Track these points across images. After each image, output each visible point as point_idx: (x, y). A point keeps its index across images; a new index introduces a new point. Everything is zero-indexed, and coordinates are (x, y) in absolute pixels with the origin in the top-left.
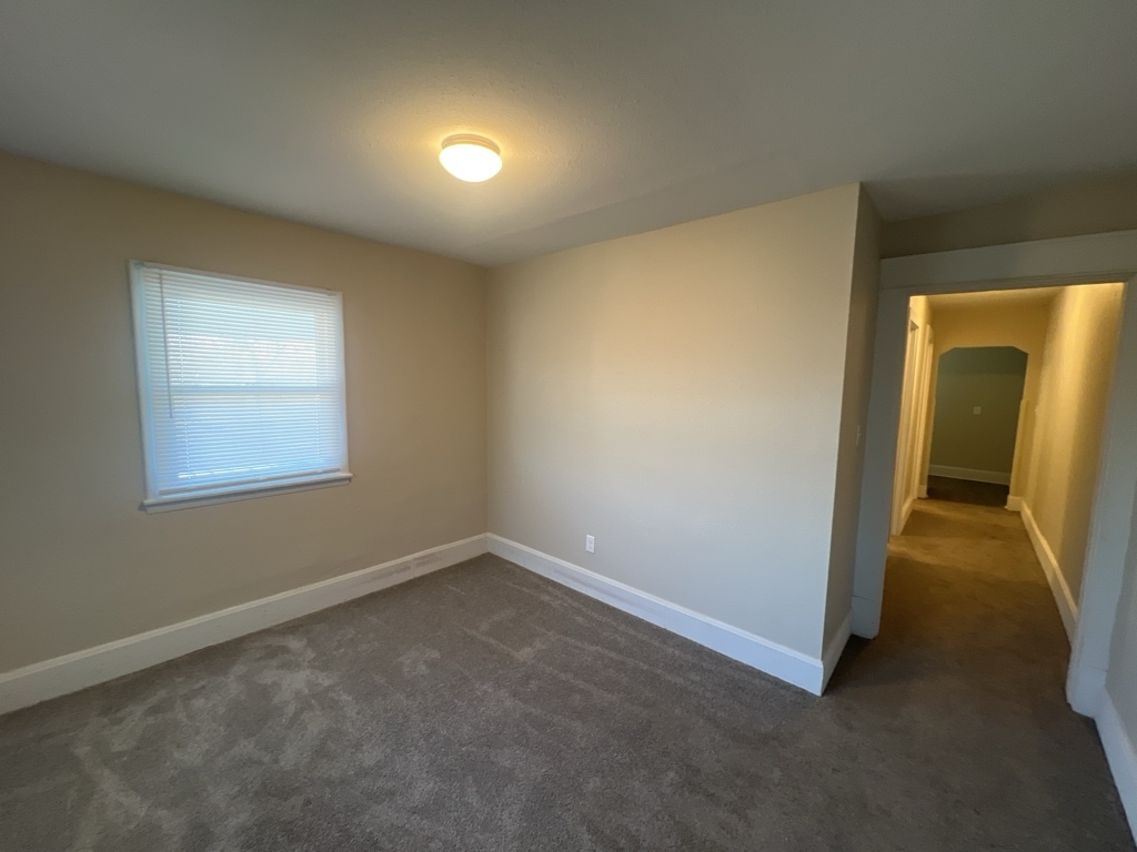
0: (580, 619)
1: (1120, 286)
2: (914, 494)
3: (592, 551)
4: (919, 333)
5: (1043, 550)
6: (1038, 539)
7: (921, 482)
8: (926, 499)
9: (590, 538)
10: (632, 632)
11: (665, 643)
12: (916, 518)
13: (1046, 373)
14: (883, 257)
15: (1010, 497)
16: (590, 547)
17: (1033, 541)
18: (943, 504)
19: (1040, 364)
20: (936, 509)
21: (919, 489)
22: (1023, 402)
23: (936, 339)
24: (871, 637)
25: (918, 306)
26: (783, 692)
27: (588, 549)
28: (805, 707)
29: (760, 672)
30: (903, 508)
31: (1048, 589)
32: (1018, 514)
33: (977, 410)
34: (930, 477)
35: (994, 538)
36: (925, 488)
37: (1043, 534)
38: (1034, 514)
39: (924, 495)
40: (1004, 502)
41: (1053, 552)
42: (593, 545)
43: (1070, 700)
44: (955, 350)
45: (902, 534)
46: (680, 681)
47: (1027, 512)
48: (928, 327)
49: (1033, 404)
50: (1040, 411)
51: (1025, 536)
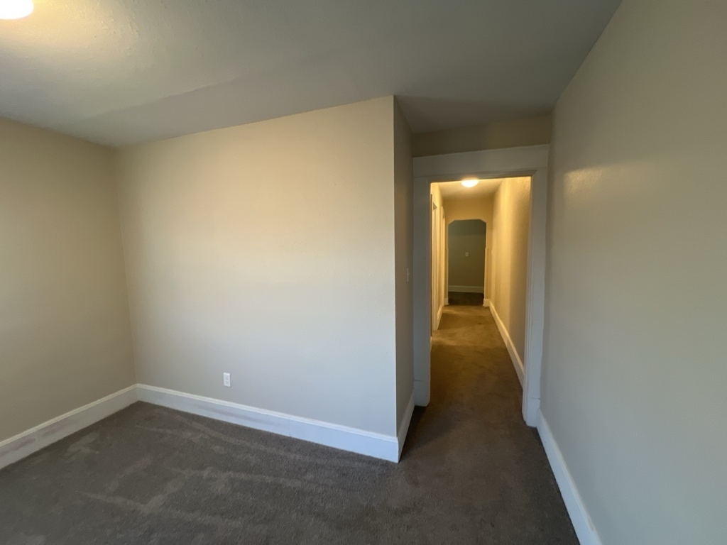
0: (217, 448)
1: (529, 179)
2: (443, 304)
3: (229, 385)
4: (438, 210)
5: (502, 328)
6: (499, 323)
7: (445, 297)
8: (448, 306)
9: (227, 375)
10: (263, 448)
11: (289, 450)
12: (445, 317)
13: (494, 233)
14: (413, 156)
15: (485, 300)
16: (227, 383)
17: (497, 322)
18: (457, 307)
19: (492, 229)
20: (453, 311)
21: (445, 300)
22: (486, 249)
23: (446, 215)
24: (426, 405)
25: (436, 189)
26: (373, 468)
27: (225, 384)
28: (388, 477)
29: (358, 455)
30: (438, 313)
31: (506, 349)
32: (488, 308)
33: (467, 254)
34: (449, 293)
35: (480, 324)
36: (447, 299)
37: (501, 319)
38: (496, 308)
39: (447, 303)
40: (482, 302)
41: (506, 328)
42: (229, 381)
43: (525, 419)
44: (455, 221)
45: (438, 329)
46: (298, 484)
47: (492, 307)
48: (442, 208)
49: (490, 249)
50: (494, 253)
51: (492, 321)
